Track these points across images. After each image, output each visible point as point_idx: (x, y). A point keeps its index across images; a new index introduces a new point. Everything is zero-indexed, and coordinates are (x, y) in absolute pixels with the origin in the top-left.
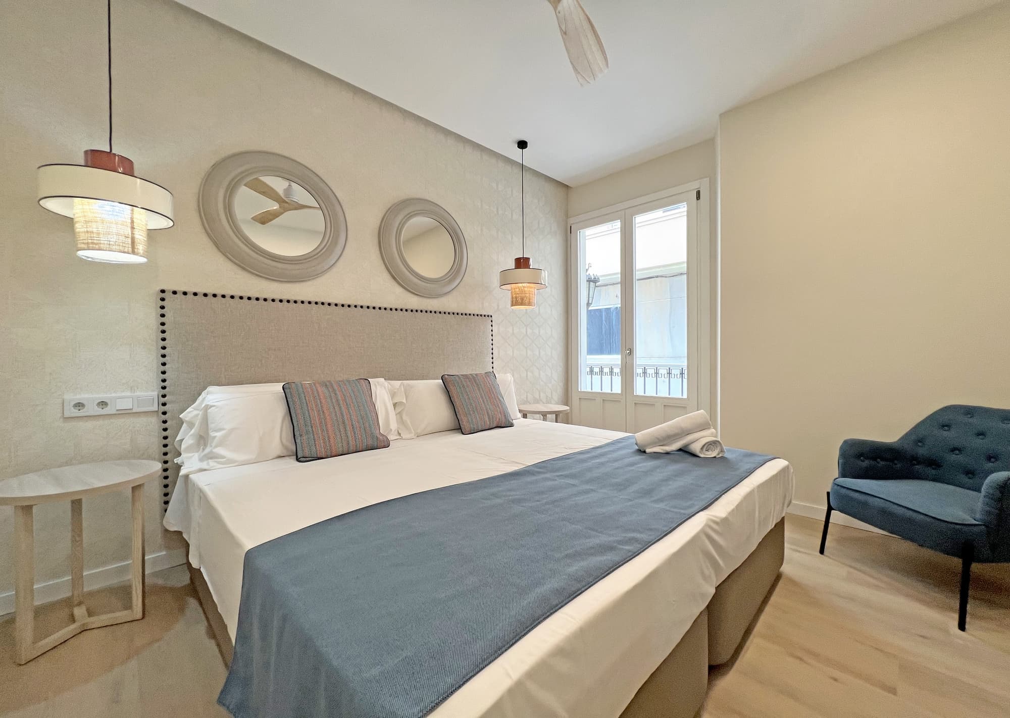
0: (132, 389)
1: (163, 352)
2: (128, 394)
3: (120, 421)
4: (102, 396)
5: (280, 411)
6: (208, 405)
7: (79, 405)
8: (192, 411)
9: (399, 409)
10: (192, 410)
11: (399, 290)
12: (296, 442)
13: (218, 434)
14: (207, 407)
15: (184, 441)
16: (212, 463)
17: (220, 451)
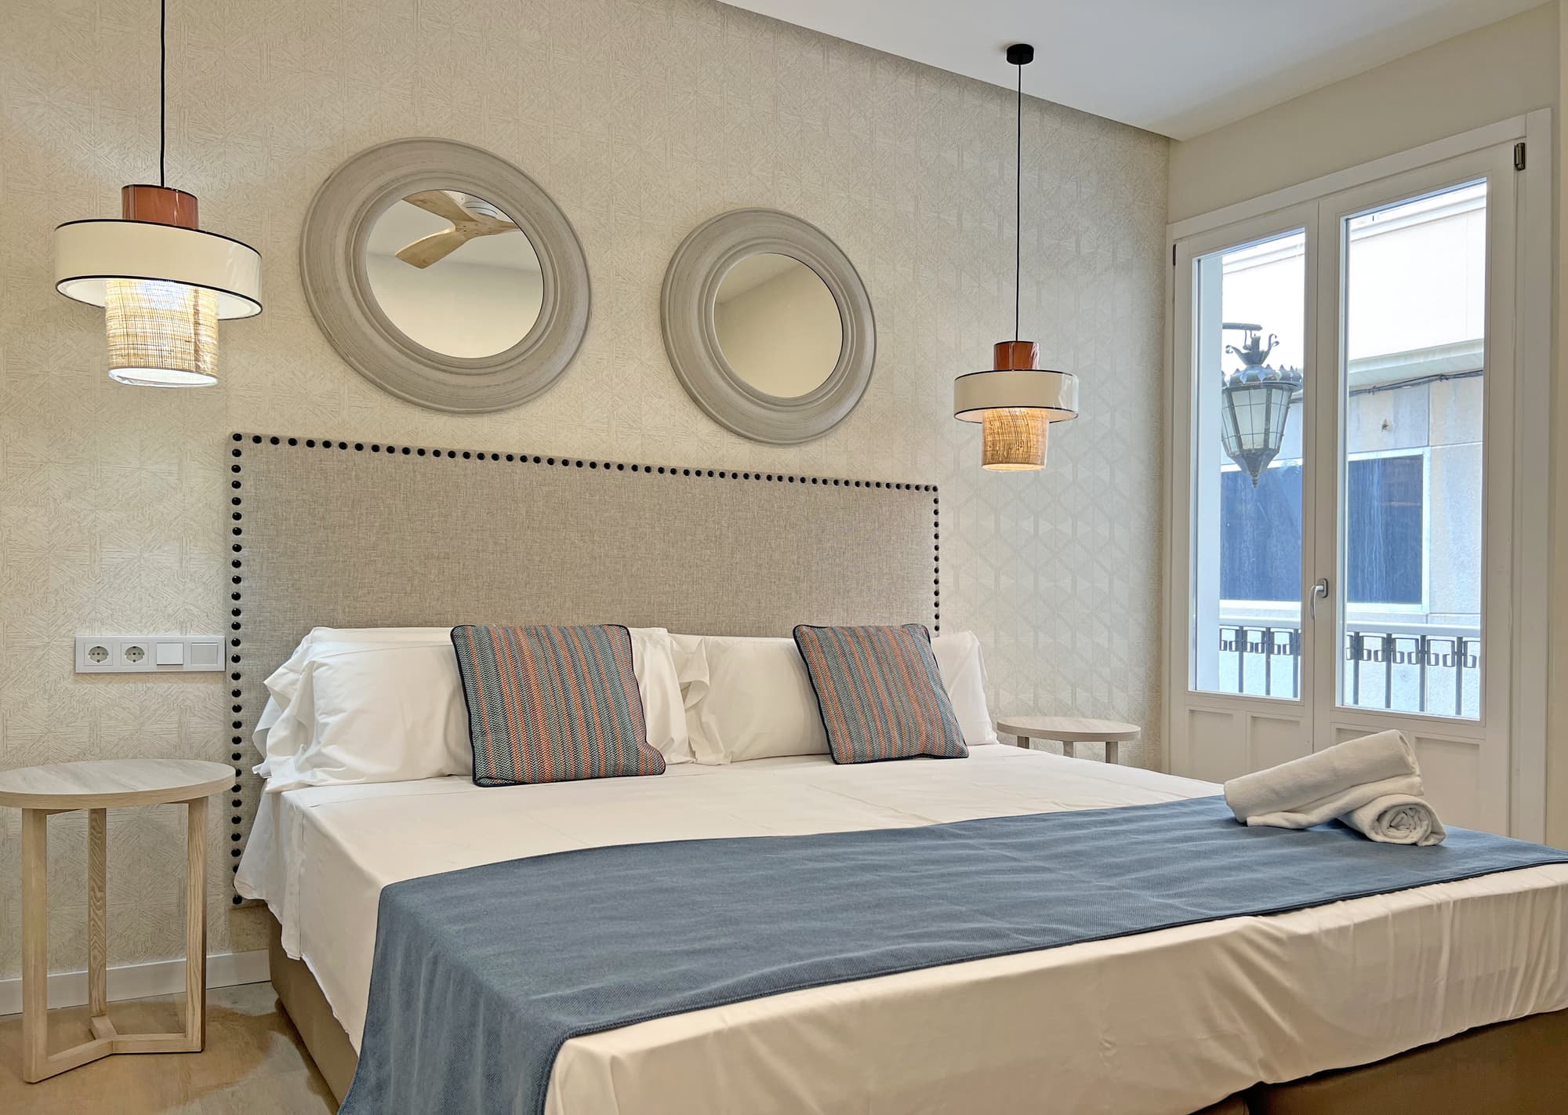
0: (183, 626)
1: (236, 555)
2: (176, 635)
3: (162, 687)
4: (135, 637)
5: (445, 683)
6: (314, 662)
7: (99, 652)
8: (285, 674)
9: (693, 699)
10: (286, 671)
11: (705, 427)
12: (473, 747)
13: (331, 720)
14: (313, 666)
15: (270, 731)
16: (319, 774)
17: (333, 751)
